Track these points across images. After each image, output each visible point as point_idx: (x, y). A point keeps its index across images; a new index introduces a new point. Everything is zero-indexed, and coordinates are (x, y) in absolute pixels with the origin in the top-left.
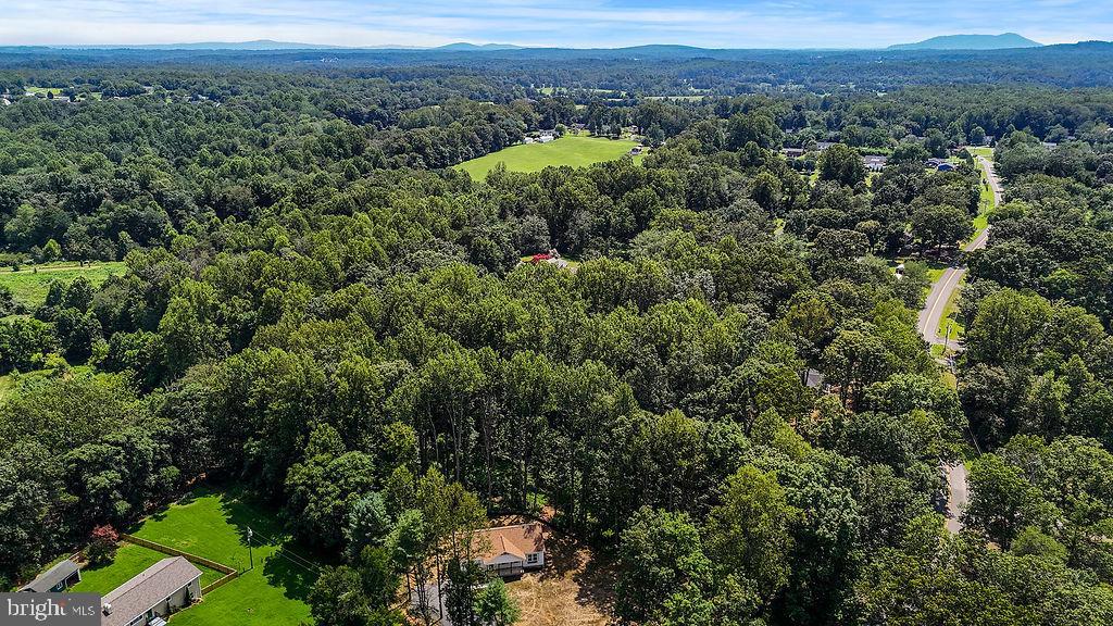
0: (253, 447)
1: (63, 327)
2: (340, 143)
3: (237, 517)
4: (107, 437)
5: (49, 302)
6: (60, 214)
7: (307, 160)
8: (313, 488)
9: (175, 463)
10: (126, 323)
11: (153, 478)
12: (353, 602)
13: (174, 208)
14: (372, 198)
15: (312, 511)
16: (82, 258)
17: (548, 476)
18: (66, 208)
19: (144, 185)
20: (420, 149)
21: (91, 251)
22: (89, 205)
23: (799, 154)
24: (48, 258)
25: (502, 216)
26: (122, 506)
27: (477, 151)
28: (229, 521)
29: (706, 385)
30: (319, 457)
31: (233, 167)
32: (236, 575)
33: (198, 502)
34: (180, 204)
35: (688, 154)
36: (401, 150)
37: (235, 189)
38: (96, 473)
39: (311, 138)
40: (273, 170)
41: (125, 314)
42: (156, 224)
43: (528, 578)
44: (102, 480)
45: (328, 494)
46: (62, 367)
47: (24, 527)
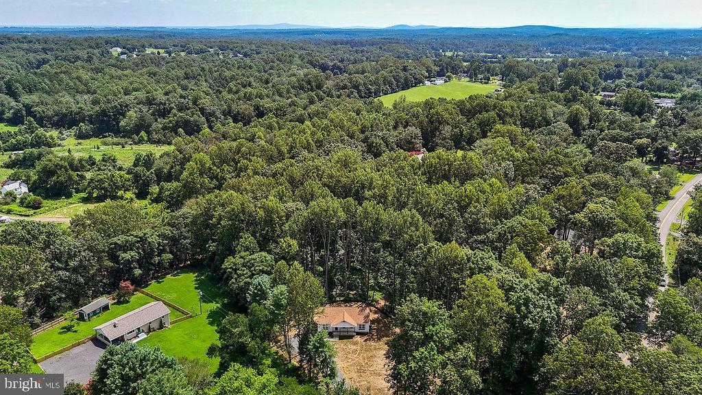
0: (212, 246)
1: (137, 177)
2: (309, 82)
3: (200, 285)
4: (133, 233)
5: (135, 165)
6: (149, 118)
7: (288, 92)
8: (235, 270)
9: (171, 252)
10: (169, 177)
11: (157, 259)
12: (241, 334)
13: (209, 116)
14: (319, 113)
15: (234, 284)
16: (158, 142)
17: (383, 281)
18: (153, 114)
19: (195, 103)
20: (356, 87)
21: (163, 139)
22: (164, 113)
23: (612, 96)
24: (140, 142)
25: (395, 128)
26: (138, 272)
27: (393, 89)
28: (196, 288)
29: (486, 231)
30: (243, 254)
31: (245, 94)
32: (191, 317)
33: (182, 276)
34: (213, 114)
35: (528, 93)
36: (344, 87)
37: (243, 107)
38: (125, 251)
39: (294, 79)
40: (268, 97)
41: (169, 172)
42: (199, 125)
43: (358, 338)
44: (127, 256)
45: (244, 275)
46: (132, 199)
47: (82, 276)
